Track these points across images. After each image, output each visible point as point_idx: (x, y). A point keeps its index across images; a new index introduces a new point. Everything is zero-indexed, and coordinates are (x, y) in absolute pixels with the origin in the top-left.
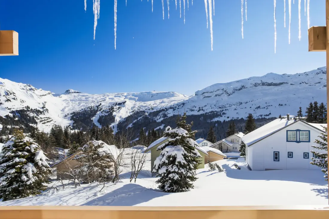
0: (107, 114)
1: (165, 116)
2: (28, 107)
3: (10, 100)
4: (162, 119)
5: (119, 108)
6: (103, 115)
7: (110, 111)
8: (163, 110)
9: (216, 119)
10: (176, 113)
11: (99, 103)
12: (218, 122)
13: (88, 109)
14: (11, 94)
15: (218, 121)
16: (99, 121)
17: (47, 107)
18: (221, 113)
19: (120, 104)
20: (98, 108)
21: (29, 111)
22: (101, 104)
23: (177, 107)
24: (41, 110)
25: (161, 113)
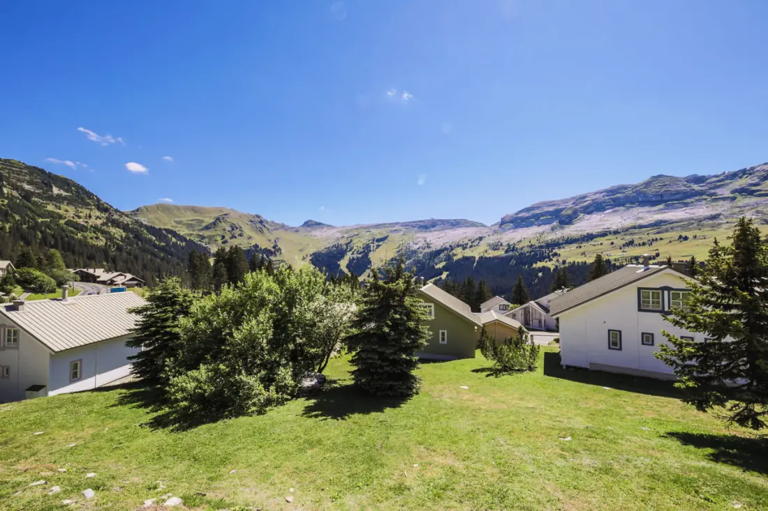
0: (360, 256)
1: (449, 258)
2: (256, 246)
3: (235, 237)
4: (443, 264)
5: (378, 246)
6: (355, 256)
7: (364, 252)
8: (446, 249)
9: (540, 264)
10: (468, 253)
11: (349, 239)
12: (544, 269)
13: (334, 249)
14: (237, 228)
15: (544, 267)
16: (348, 266)
17: (280, 245)
18: (551, 254)
19: (378, 240)
20: (347, 247)
21: (257, 251)
22: (351, 241)
23: (470, 244)
24: (273, 250)
25: (442, 255)
